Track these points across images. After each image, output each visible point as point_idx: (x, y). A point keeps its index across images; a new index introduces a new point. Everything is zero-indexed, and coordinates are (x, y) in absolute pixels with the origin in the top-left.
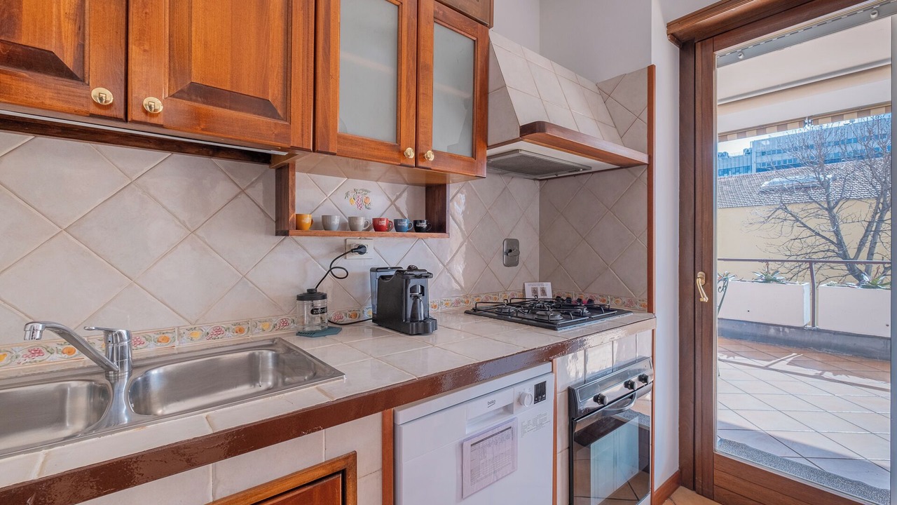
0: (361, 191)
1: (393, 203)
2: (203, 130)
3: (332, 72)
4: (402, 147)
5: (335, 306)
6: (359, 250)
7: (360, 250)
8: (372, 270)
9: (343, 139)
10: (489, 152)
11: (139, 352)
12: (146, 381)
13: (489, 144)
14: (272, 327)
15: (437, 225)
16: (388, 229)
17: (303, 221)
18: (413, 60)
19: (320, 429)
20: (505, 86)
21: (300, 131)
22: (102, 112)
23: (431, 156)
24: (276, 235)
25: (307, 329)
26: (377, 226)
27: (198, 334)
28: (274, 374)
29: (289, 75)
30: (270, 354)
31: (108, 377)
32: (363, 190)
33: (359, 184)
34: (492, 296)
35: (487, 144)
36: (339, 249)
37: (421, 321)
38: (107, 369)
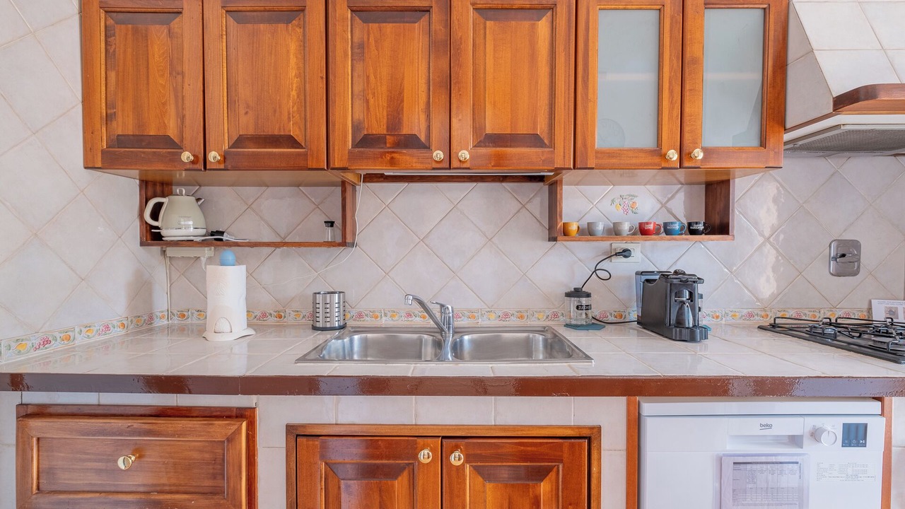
0: (627, 197)
1: (663, 205)
2: (493, 166)
3: (590, 96)
4: (664, 150)
5: (600, 305)
6: (623, 254)
7: (625, 253)
8: (637, 273)
9: (600, 154)
10: (787, 137)
11: (459, 323)
12: (461, 341)
13: (788, 126)
14: (545, 318)
15: (718, 226)
16: (657, 232)
17: (570, 228)
18: (678, 58)
19: (567, 396)
20: (812, 51)
21: (562, 154)
22: (438, 166)
23: (699, 154)
24: (549, 241)
25: (573, 322)
26: (643, 231)
27: (493, 316)
28: (543, 354)
29: (553, 109)
30: (541, 338)
31: (442, 335)
32: (630, 196)
33: (625, 190)
34: (808, 313)
35: (785, 127)
36: (604, 253)
37: (688, 328)
38: (442, 330)
